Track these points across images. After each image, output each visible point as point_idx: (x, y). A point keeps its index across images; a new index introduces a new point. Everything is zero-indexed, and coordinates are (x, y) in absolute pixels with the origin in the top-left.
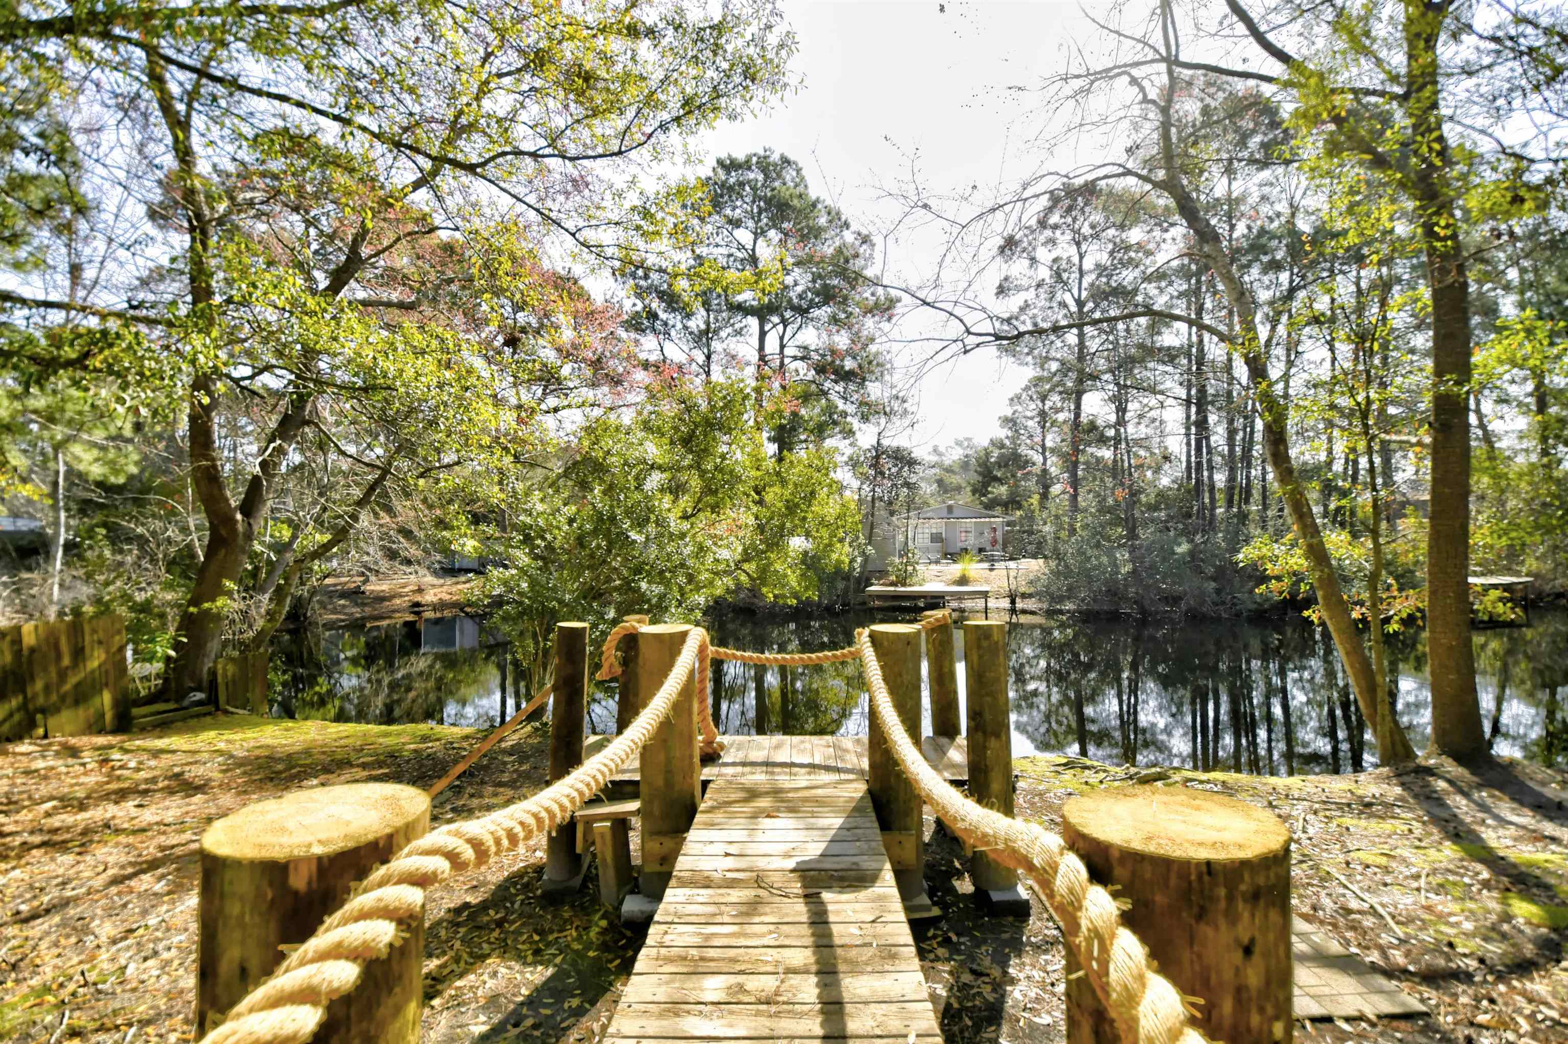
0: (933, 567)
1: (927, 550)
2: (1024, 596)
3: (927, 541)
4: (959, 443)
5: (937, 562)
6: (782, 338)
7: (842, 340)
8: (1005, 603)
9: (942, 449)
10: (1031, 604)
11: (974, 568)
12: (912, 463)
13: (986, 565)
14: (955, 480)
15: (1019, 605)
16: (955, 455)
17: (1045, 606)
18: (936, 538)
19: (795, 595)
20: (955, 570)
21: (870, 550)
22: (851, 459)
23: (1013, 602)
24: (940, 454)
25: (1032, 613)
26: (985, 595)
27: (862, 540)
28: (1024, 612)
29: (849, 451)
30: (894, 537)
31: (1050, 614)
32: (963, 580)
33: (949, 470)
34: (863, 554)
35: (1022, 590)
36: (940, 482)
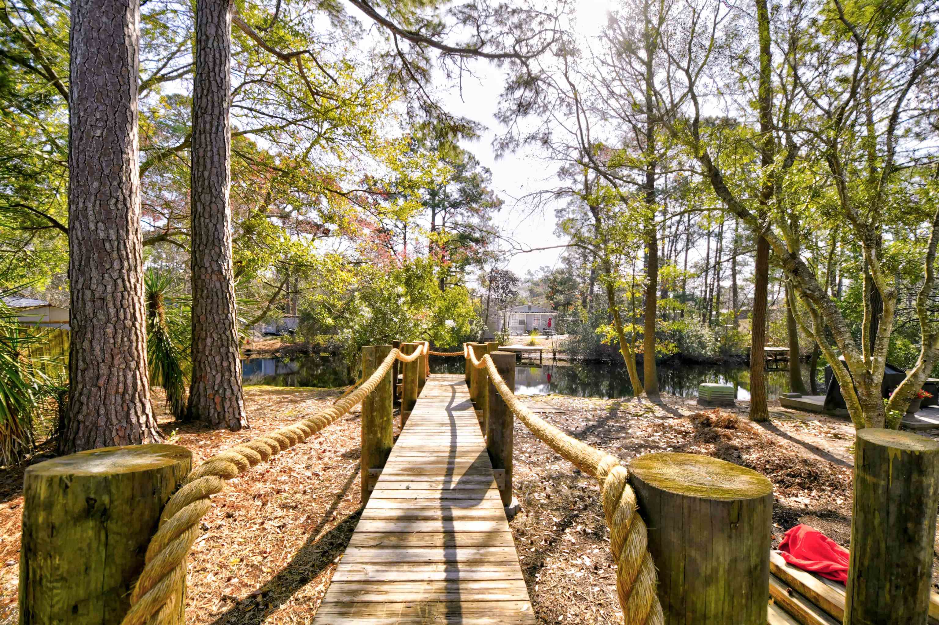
0: (519, 337)
1: (515, 328)
2: (560, 352)
3: (517, 324)
4: (542, 269)
5: (521, 335)
6: (444, 218)
7: (475, 221)
8: (551, 356)
9: (532, 272)
10: (563, 356)
11: (539, 339)
12: (514, 280)
13: (545, 337)
14: (539, 290)
15: (558, 356)
16: (540, 275)
17: (569, 357)
18: (521, 322)
19: (449, 344)
20: (528, 339)
21: (486, 327)
22: (480, 277)
23: (554, 355)
24: (532, 275)
25: (563, 360)
26: (541, 351)
27: (482, 323)
28: (560, 360)
29: (479, 273)
30: (498, 322)
31: (572, 360)
32: (532, 344)
33: (536, 284)
34: (482, 329)
35: (559, 349)
36: (531, 291)
